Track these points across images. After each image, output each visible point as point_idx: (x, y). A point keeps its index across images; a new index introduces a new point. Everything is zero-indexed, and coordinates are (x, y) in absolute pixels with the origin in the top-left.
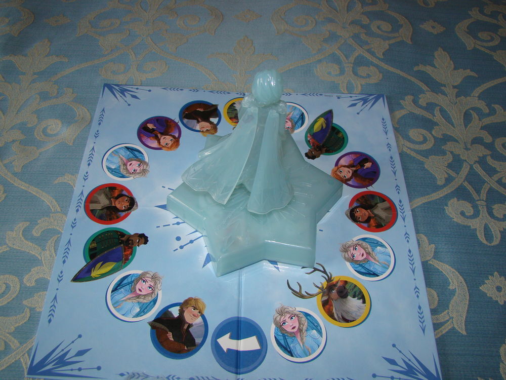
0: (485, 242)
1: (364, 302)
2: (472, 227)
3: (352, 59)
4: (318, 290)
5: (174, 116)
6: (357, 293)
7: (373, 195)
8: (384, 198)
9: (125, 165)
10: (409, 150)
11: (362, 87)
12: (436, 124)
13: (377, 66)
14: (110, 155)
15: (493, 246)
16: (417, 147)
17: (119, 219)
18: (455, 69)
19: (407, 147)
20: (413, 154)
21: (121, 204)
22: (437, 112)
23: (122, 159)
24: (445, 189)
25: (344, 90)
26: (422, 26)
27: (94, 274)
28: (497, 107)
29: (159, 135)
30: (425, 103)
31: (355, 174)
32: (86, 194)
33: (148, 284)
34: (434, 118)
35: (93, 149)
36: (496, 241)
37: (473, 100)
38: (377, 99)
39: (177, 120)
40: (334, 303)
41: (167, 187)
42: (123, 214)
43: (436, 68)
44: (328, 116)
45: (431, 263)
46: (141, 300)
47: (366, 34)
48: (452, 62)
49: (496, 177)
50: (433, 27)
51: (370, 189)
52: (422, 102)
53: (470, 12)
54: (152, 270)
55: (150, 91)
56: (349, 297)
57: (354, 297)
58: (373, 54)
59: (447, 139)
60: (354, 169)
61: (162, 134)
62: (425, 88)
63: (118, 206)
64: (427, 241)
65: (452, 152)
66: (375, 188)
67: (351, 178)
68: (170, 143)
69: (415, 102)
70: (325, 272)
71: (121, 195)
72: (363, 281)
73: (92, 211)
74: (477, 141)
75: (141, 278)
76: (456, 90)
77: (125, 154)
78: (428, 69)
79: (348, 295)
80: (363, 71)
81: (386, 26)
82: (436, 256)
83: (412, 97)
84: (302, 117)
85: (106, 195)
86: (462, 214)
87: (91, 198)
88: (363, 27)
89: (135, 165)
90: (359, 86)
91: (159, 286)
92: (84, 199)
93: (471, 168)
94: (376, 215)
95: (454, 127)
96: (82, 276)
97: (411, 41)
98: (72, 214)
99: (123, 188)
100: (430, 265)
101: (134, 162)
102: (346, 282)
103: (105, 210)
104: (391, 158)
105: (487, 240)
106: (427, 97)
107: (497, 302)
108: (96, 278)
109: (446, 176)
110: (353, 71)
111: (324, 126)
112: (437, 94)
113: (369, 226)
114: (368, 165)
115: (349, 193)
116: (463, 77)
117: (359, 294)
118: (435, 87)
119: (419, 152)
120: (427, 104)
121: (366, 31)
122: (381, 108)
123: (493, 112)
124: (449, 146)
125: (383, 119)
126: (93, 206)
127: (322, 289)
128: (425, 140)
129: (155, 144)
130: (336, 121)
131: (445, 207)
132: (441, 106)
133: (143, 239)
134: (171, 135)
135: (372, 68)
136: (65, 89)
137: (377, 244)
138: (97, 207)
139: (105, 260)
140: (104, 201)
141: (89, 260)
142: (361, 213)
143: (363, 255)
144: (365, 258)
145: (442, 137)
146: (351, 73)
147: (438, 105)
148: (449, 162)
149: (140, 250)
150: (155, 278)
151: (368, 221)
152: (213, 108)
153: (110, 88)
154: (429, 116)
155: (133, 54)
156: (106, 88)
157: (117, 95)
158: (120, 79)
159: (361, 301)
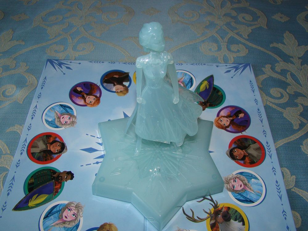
1: (244, 224)
3: (226, 39)
4: (207, 215)
5: (97, 81)
6: (238, 217)
7: (246, 138)
8: (255, 141)
9: (59, 118)
10: (271, 104)
11: (234, 59)
12: (289, 85)
13: (244, 44)
14: (48, 111)
16: (277, 101)
17: (52, 160)
18: (299, 45)
19: (269, 101)
20: (274, 107)
21: (55, 148)
22: (288, 76)
23: (57, 114)
24: (299, 132)
25: (221, 61)
26: (273, 17)
27: (31, 204)
29: (85, 96)
30: (280, 70)
31: (232, 122)
32: (28, 141)
33: (72, 212)
34: (287, 80)
35: (36, 106)
38: (245, 67)
39: (99, 84)
40: (220, 226)
41: (89, 135)
42: (56, 156)
43: (285, 45)
44: (210, 79)
45: (294, 190)
46: (66, 225)
47: (235, 22)
48: (296, 41)
50: (281, 18)
51: (244, 133)
52: (278, 68)
53: (306, 7)
54: (76, 200)
55: (80, 63)
56: (232, 221)
57: (236, 220)
58: (241, 36)
59: (297, 95)
60: (231, 118)
61: (88, 94)
62: (278, 59)
63: (52, 150)
64: (289, 173)
65: (302, 105)
66: (248, 133)
67: (229, 125)
68: (93, 101)
69: (273, 69)
70: (212, 200)
71: (55, 141)
72: (242, 207)
73: (33, 153)
75: (67, 207)
76: (301, 60)
77: (59, 110)
78: (280, 46)
79: (230, 219)
80: (234, 47)
81: (248, 17)
82: (297, 185)
83: (270, 66)
84: (191, 80)
85: (44, 142)
87: (32, 144)
88: (233, 17)
89: (66, 118)
90: (232, 58)
91: (81, 213)
92: (27, 145)
94: (249, 154)
95: (301, 86)
96: (22, 206)
97: (267, 27)
98: (17, 156)
99: (57, 136)
100: (293, 192)
101: (65, 116)
102: (229, 208)
103: (42, 153)
104: (258, 110)
106: (281, 65)
108: (32, 208)
109: (300, 122)
110: (227, 48)
111: (208, 87)
112: (287, 63)
113: (245, 163)
114: (241, 115)
115: (228, 137)
116: (305, 51)
117: (239, 218)
118: (286, 58)
119: (279, 105)
120: (281, 70)
121: (234, 21)
122: (249, 73)
124: (299, 100)
125: (251, 81)
126: (33, 150)
127: (210, 214)
128: (282, 96)
129: (82, 102)
130: (216, 83)
131: (301, 146)
132: (291, 71)
133: (70, 175)
134: (94, 95)
135: (240, 45)
136: (21, 63)
137: (251, 177)
138: (36, 150)
139: (40, 193)
140: (41, 146)
141: (27, 192)
142: (238, 153)
143: (241, 186)
144: (243, 188)
145: (294, 94)
146: (226, 49)
147: (289, 71)
148: (300, 112)
149: (68, 184)
150: (78, 207)
151: (243, 159)
152: (125, 75)
153: (51, 62)
154: (283, 79)
155: (71, 39)
156: (48, 62)
157: (56, 68)
158: (61, 56)
159: (241, 223)
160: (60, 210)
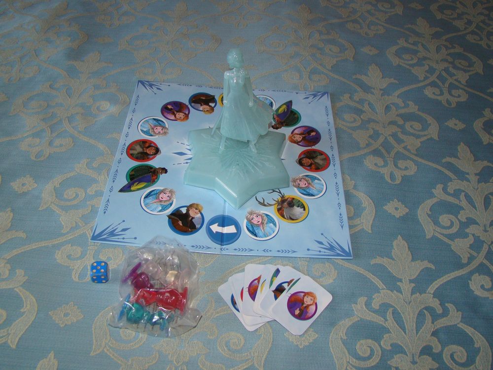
0: (390, 182)
1: (304, 210)
2: (382, 173)
3: (309, 70)
4: (275, 202)
6: (300, 205)
7: (315, 151)
8: (322, 153)
9: (153, 128)
10: (343, 126)
11: (314, 87)
12: (364, 112)
13: (326, 74)
14: (143, 123)
15: (395, 184)
16: (348, 124)
17: (149, 159)
18: (383, 78)
19: (341, 124)
20: (345, 129)
21: (150, 151)
22: (366, 105)
23: (151, 126)
24: (365, 150)
25: (301, 89)
26: (362, 50)
27: (132, 188)
28: (410, 103)
29: (175, 112)
30: (358, 99)
31: (304, 139)
32: (127, 145)
33: (167, 195)
34: (364, 108)
35: (132, 119)
36: (398, 182)
37: (394, 98)
38: (323, 95)
39: (187, 103)
40: (285, 210)
41: (180, 142)
42: (152, 156)
43: (369, 76)
44: (289, 104)
46: (162, 203)
47: (321, 54)
48: (381, 73)
49: (403, 145)
50: (370, 50)
51: (313, 147)
52: (356, 98)
53: (398, 41)
54: (170, 187)
55: (169, 85)
56: (295, 207)
57: (298, 207)
58: (324, 67)
59: (370, 121)
60: (304, 136)
61: (177, 112)
62: (359, 89)
63: (148, 152)
64: (349, 179)
66: (316, 147)
67: (301, 141)
68: (183, 117)
69: (351, 98)
70: (280, 193)
71: (150, 146)
72: (304, 199)
73: (131, 154)
74: (392, 123)
75: (163, 191)
76: (382, 92)
77: (152, 123)
78: (363, 78)
80: (315, 77)
81: (336, 49)
82: (355, 187)
83: (349, 95)
84: (271, 104)
85: (141, 146)
86: (376, 164)
87: (130, 147)
88: (319, 49)
89: (159, 129)
90: (312, 86)
91: (174, 196)
92: (126, 148)
93: (386, 138)
94: (316, 163)
95: (377, 114)
96: (125, 189)
97: (353, 59)
98: (118, 156)
99: (151, 142)
100: (350, 192)
101: (158, 128)
102: (293, 199)
103: (140, 154)
104: (329, 130)
105: (391, 181)
106: (360, 94)
107: (394, 216)
108: (134, 191)
109: (367, 142)
110: (309, 77)
111: (286, 111)
112: (367, 93)
113: (311, 169)
114: (313, 134)
115: (299, 149)
116: (388, 83)
119: (349, 128)
121: (320, 52)
122: (326, 101)
123: (407, 106)
124: (371, 125)
125: (326, 107)
126: (131, 152)
127: (278, 201)
128: (355, 121)
129: (173, 117)
130: (294, 107)
131: (364, 160)
132: (369, 101)
133: (165, 171)
134: (183, 113)
135: (322, 75)
137: (316, 178)
138: (135, 152)
139: (140, 181)
140: (139, 149)
141: (129, 181)
142: (306, 161)
143: (305, 184)
144: (307, 186)
145: (367, 120)
147: (366, 100)
148: (370, 134)
149: (162, 177)
150: (171, 192)
151: (310, 165)
152: (211, 97)
153: (143, 83)
154: (359, 107)
155: (158, 63)
156: (140, 83)
157: (148, 88)
158: (150, 78)
159: (303, 209)
160: (157, 194)
